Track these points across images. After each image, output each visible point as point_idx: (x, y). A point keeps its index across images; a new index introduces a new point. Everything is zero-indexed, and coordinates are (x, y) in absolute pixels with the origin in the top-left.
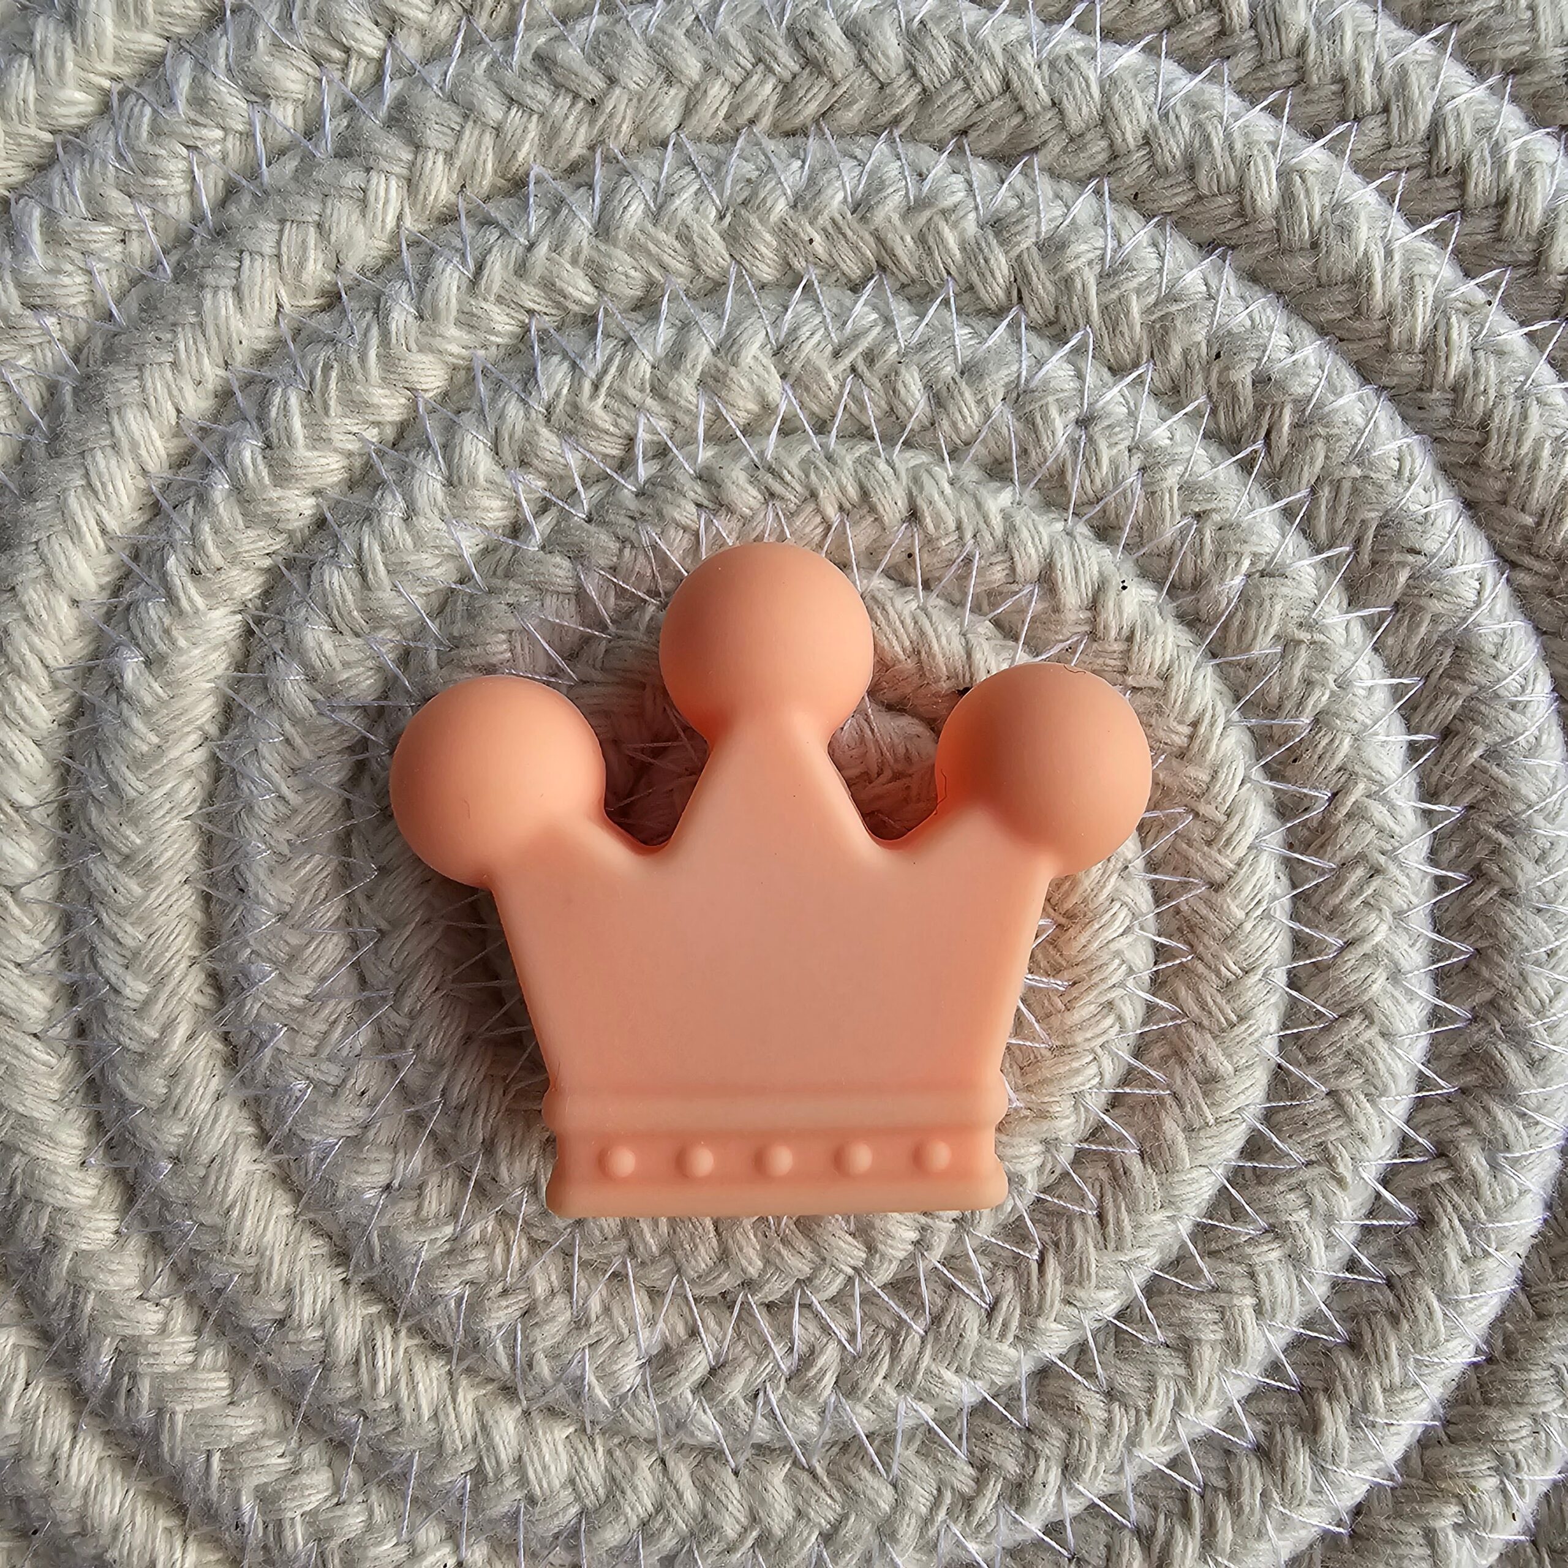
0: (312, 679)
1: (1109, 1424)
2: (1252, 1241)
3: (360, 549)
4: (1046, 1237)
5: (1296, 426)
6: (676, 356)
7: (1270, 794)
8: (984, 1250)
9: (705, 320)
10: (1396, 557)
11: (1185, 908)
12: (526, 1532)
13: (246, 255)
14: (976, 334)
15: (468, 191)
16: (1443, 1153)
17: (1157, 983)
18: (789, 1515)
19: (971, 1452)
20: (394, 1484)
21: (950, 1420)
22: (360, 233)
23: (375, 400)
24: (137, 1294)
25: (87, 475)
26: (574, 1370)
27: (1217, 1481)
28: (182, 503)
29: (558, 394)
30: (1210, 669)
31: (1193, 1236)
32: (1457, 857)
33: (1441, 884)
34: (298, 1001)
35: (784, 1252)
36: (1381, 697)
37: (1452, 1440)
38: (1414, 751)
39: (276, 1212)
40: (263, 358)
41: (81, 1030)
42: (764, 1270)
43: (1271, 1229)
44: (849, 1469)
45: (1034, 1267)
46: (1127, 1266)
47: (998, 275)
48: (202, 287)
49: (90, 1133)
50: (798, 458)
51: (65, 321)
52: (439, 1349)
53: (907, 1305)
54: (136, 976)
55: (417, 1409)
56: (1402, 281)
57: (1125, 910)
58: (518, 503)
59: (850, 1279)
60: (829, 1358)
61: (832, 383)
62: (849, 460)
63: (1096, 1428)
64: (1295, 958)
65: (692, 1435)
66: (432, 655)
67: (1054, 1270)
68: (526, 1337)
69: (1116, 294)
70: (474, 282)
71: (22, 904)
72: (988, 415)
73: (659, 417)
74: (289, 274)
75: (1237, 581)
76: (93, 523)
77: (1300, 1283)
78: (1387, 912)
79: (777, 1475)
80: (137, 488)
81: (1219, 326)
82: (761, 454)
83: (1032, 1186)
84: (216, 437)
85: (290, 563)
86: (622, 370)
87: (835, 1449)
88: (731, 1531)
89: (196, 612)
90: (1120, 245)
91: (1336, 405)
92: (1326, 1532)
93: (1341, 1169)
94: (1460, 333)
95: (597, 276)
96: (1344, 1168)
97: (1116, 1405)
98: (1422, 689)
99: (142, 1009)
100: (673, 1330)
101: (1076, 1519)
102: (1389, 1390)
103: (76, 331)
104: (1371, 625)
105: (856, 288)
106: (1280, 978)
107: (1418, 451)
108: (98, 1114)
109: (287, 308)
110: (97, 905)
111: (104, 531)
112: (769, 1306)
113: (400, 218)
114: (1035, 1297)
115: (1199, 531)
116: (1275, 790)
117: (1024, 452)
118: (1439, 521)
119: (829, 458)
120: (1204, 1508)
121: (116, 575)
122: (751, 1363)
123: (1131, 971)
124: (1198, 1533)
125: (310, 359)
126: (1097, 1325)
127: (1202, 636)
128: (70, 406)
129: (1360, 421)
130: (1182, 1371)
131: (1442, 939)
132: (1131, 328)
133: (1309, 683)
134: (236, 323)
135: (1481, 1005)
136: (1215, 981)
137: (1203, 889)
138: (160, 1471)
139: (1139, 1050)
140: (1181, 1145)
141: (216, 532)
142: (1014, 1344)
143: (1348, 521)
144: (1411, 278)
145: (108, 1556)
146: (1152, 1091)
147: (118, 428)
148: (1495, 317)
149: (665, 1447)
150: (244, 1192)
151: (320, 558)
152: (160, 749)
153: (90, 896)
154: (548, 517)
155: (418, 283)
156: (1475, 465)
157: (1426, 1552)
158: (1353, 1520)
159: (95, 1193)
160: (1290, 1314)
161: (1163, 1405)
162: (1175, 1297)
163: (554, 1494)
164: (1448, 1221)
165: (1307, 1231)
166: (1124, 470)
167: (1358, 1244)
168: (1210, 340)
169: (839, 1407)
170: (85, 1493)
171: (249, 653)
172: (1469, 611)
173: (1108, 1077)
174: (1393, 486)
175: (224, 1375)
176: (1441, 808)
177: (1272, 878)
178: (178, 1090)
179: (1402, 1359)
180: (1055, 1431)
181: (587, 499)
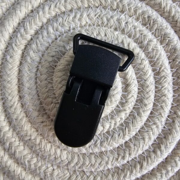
0: (31, 58)
1: (135, 149)
2: (152, 125)
3: (37, 42)
4: (126, 125)
5: (153, 22)
6: (75, 17)
8: (118, 127)
9: (79, 12)
10: (166, 38)
11: (142, 83)
12: (62, 165)
13: (21, 6)
14: (113, 13)
16: (175, 113)
17: (139, 93)
18: (94, 162)
19: (117, 153)
20: (45, 159)
21: (114, 149)
22: (35, 3)
23: (38, 23)
24: (12, 136)
25: (2, 34)
27: (148, 155)
28: (14, 37)
29: (61, 22)
30: (143, 53)
31: (144, 125)
32: (176, 76)
33: (174, 79)
34: (30, 99)
36: (165, 56)
37: (178, 149)
38: (170, 62)
39: (29, 126)
40: (24, 19)
41: (4, 104)
43: (154, 123)
44: (102, 155)
45: (124, 129)
46: (136, 129)
47: (115, 5)
48: (16, 10)
49: (5, 116)
50: (91, 29)
52: (50, 142)
53: (108, 134)
54: (10, 97)
55: (47, 150)
57: (134, 84)
58: (56, 36)
59: (101, 132)
60: (99, 142)
61: (95, 19)
62: (97, 29)
63: (133, 149)
64: (156, 89)
65: (82, 152)
66: (46, 55)
67: (127, 130)
69: (130, 7)
70: (50, 9)
72: (114, 22)
73: (73, 24)
74: (27, 8)
75: (147, 42)
76: (3, 40)
77: (158, 130)
78: (167, 83)
79: (93, 156)
80: (9, 36)
81: (143, 10)
82: (86, 29)
83: (124, 119)
84: (18, 29)
85: (28, 44)
86: (69, 19)
87: (100, 153)
88: (87, 164)
89: (16, 51)
91: (158, 19)
92: (162, 161)
94: (173, 10)
95: (65, 7)
96: (163, 115)
97: (135, 146)
98: (170, 55)
99: (11, 101)
101: (131, 161)
102: (170, 143)
103: (1, 16)
104: (164, 47)
105: (97, 7)
106: (154, 92)
107: (168, 25)
108: (6, 114)
109: (27, 12)
111: (5, 41)
113: (40, 1)
114: (125, 133)
115: (141, 36)
116: (152, 68)
117: (119, 27)
118: (172, 34)
119: (95, 28)
120: (147, 159)
121: (6, 47)
123: (135, 92)
124: (146, 162)
125: (30, 19)
126: (133, 136)
127: (142, 49)
129: (161, 22)
130: (143, 142)
131: (174, 86)
132: (132, 11)
133: (156, 54)
134: (20, 14)
135: (179, 94)
136: (146, 92)
137: (143, 81)
138: (15, 159)
139: (137, 101)
140: (142, 113)
141: (19, 41)
142: (122, 139)
143: (160, 34)
144: (167, 3)
145: (9, 169)
146: (138, 107)
147: (6, 28)
148: (177, 8)
149: (79, 153)
150: (24, 123)
151: (32, 43)
152: (12, 68)
153: (4, 87)
154: (60, 37)
155: (43, 9)
156: (176, 26)
157: (175, 163)
158: (166, 160)
159: (6, 124)
160: (157, 134)
161: (141, 146)
162: (142, 132)
163: (65, 160)
164: (176, 122)
165: (159, 123)
166: (132, 29)
167: (165, 125)
168: (142, 12)
169: (100, 148)
170: (6, 162)
171: (23, 56)
172: (176, 45)
173: (133, 105)
174: (165, 29)
175: (23, 146)
176: (173, 70)
177: (152, 79)
178: (16, 111)
179: (171, 139)
180: (128, 150)
181: (65, 35)
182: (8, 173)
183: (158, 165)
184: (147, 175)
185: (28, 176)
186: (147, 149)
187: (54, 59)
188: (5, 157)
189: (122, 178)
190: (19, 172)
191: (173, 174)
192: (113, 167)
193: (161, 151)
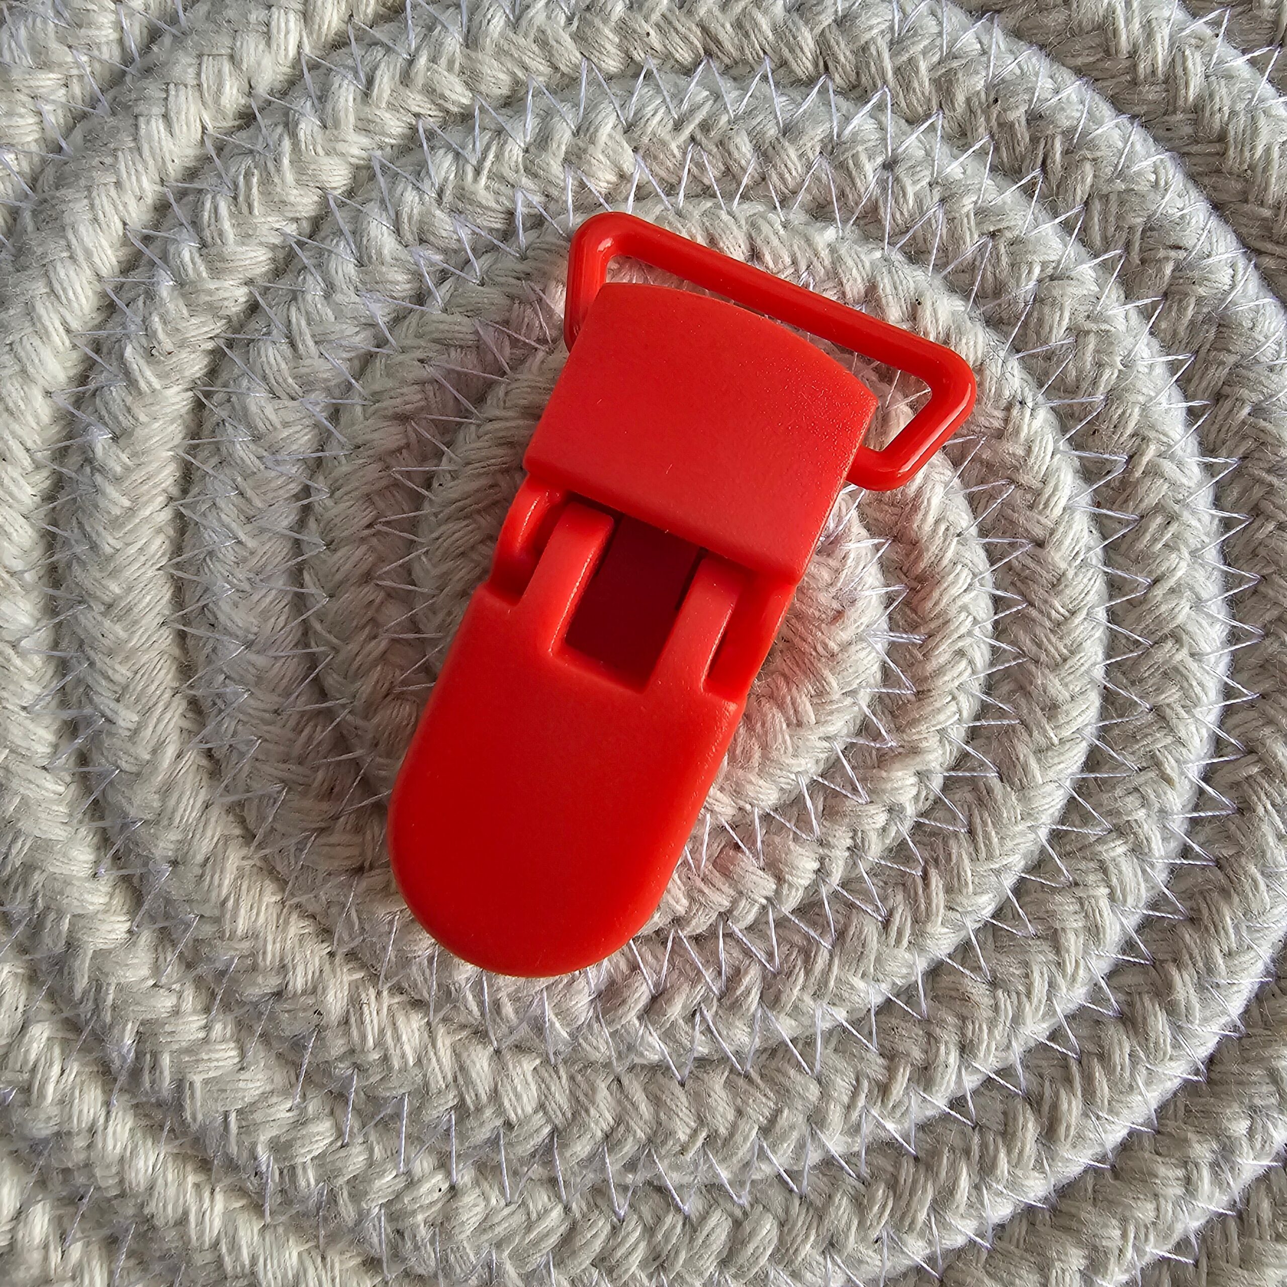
0: (257, 438)
1: (996, 1008)
2: (1100, 840)
3: (289, 325)
4: (927, 855)
5: (1067, 152)
6: (543, 140)
7: (1077, 463)
8: (874, 872)
9: (564, 108)
10: (1162, 254)
11: (1015, 563)
12: (507, 1153)
13: (172, 86)
14: (793, 101)
15: (356, 19)
16: (1250, 750)
17: (999, 630)
18: (731, 1115)
19: (882, 1046)
20: (387, 1125)
21: (860, 1020)
22: (267, 61)
23: (292, 199)
24: (151, 982)
25: (50, 284)
26: (535, 1010)
27: (1090, 1047)
28: (134, 300)
29: (446, 179)
30: (1016, 363)
31: (1051, 841)
32: (1238, 500)
33: (1227, 524)
34: (267, 715)
35: (706, 890)
36: (1160, 370)
38: (1192, 414)
39: (266, 900)
40: (192, 174)
41: (83, 759)
42: (690, 907)
43: (1116, 828)
44: (778, 1070)
45: (919, 881)
46: (997, 872)
47: (806, 50)
48: (136, 116)
49: (99, 849)
50: (654, 216)
51: (21, 156)
52: (418, 1004)
53: (813, 924)
54: (127, 708)
55: (403, 1056)
56: (1143, 26)
57: (966, 571)
58: (422, 275)
59: (764, 907)
60: (752, 977)
61: (676, 151)
62: (696, 214)
63: (985, 1013)
64: (1111, 597)
65: (642, 1055)
66: (359, 409)
67: (936, 882)
68: (490, 986)
69: (905, 57)
70: (366, 94)
71: (22, 655)
72: (809, 166)
73: (534, 192)
74: (209, 100)
75: (1032, 284)
76: (58, 324)
77: (1144, 871)
78: (1185, 552)
79: (717, 1082)
80: (95, 292)
81: (994, 76)
83: (910, 810)
84: (158, 243)
85: (230, 344)
86: (499, 155)
87: (765, 1056)
88: (682, 1135)
89: (153, 391)
90: (905, 15)
91: (1099, 131)
92: (1187, 1081)
93: (1169, 771)
94: (1195, 65)
95: (471, 79)
96: (1170, 767)
97: (1000, 993)
98: (1194, 363)
99: (135, 732)
100: (617, 967)
101: (975, 1092)
102: (1229, 955)
103: (31, 163)
104: (1146, 313)
105: (688, 72)
106: (1101, 614)
107: (1169, 164)
108: (104, 831)
109: (210, 127)
110: (87, 649)
111: (68, 331)
112: (697, 939)
113: (300, 46)
114: (923, 906)
115: (995, 247)
116: (1080, 457)
117: (842, 195)
118: (1194, 221)
119: (679, 214)
120: (1082, 1072)
121: (80, 368)
122: (686, 988)
123: (975, 621)
124: (1079, 1093)
125: (233, 170)
126: (977, 925)
127: (1006, 335)
128: (30, 227)
129: (1120, 145)
130: (1052, 956)
131: (1232, 570)
132: (921, 85)
133: (1099, 365)
134: (168, 144)
135: (1271, 622)
136: (1048, 624)
137: (1029, 547)
138: (185, 1134)
139: (990, 687)
140: (1033, 764)
141: (165, 322)
142: (908, 949)
143: (1118, 228)
144: (1149, 22)
145: (146, 1211)
146: (1006, 722)
147: (74, 241)
148: (1221, 48)
149: (619, 1068)
150: (236, 887)
151: (256, 336)
152: (131, 511)
153: (81, 644)
154: (447, 285)
155: (320, 98)
156: (1218, 171)
157: (1273, 1088)
158: (1208, 1069)
159: (107, 899)
160: (1138, 899)
161: (1040, 987)
162: (1040, 895)
163: (528, 1118)
164: (1263, 807)
165: (1146, 826)
166: (927, 202)
167: (1188, 834)
168: (987, 88)
169: (765, 1018)
170: (122, 1159)
171: (200, 424)
172: (1227, 293)
173: (965, 714)
174: (1152, 196)
175: (232, 1045)
176: (1221, 460)
177: (1086, 532)
178: (172, 802)
179: (1236, 928)
180: (951, 1019)
181: (477, 265)
182: (142, 1237)
183: (1162, 1110)
184: (1090, 1182)
185: (281, 1247)
186: (1082, 1009)
187: (413, 437)
188: (110, 1130)
189: (922, 1216)
190: (217, 1224)
191: (1267, 1162)
192: (858, 1145)
193: (1171, 1009)
